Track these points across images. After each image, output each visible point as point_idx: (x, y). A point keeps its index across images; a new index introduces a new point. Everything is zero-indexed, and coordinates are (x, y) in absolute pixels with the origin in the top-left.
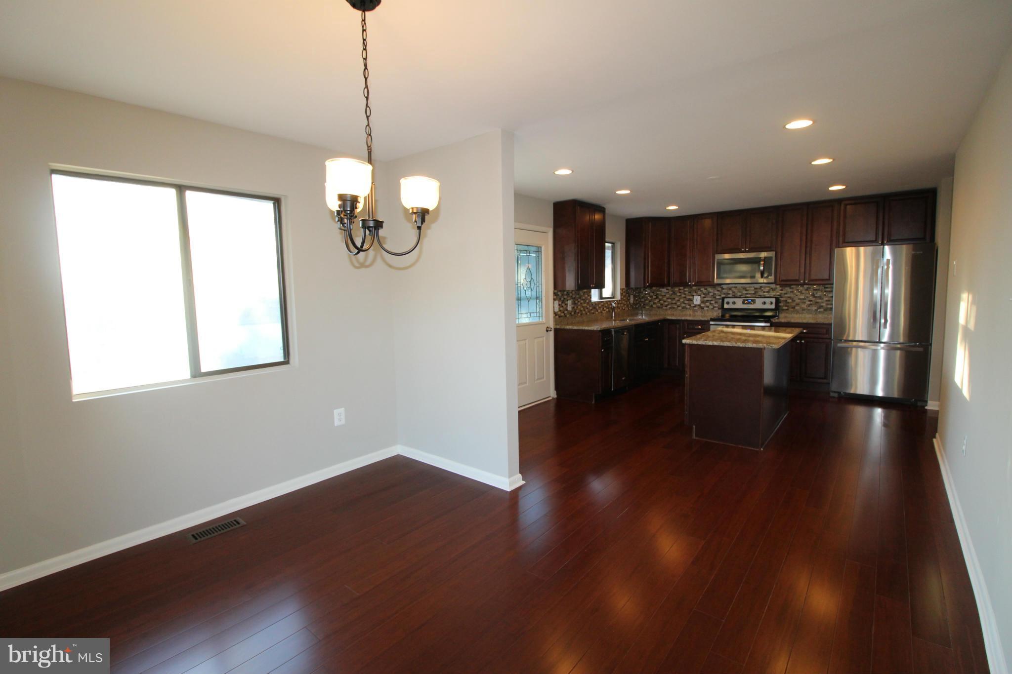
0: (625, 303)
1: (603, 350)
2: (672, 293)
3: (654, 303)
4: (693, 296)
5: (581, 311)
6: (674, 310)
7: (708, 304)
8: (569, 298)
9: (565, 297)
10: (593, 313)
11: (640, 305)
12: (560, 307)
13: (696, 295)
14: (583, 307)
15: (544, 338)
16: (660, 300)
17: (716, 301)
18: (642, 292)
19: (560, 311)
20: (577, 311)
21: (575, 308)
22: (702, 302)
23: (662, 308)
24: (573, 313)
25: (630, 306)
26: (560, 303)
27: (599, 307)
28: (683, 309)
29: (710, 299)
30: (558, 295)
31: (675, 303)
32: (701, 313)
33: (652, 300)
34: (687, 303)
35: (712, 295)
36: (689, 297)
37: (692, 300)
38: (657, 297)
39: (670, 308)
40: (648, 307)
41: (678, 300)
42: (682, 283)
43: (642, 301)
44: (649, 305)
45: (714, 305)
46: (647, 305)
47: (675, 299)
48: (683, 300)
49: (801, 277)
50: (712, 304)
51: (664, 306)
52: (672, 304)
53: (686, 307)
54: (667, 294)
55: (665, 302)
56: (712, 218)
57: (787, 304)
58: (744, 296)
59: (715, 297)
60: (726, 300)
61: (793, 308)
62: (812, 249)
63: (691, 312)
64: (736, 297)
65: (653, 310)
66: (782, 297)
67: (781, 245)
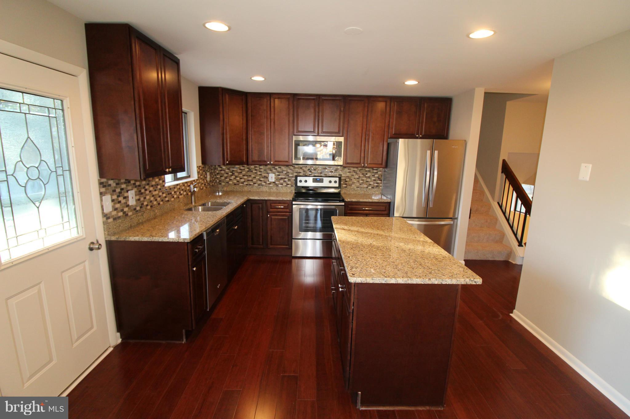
0: (203, 182)
1: (195, 269)
2: (248, 170)
3: (230, 180)
4: (268, 173)
5: (151, 201)
6: (251, 186)
7: (282, 181)
8: (130, 188)
9: (124, 186)
10: (168, 201)
11: (216, 181)
12: (115, 204)
13: (271, 173)
14: (153, 196)
15: (87, 263)
16: (236, 177)
17: (290, 178)
18: (217, 169)
19: (116, 209)
20: (145, 203)
21: (142, 199)
22: (276, 180)
23: (238, 184)
24: (138, 208)
25: (207, 184)
26: (115, 197)
27: (175, 192)
28: (259, 186)
29: (284, 177)
30: (110, 185)
31: (251, 180)
32: (276, 190)
33: (227, 176)
34: (263, 181)
35: (285, 174)
36: (264, 175)
37: (267, 178)
38: (232, 174)
39: (246, 185)
40: (224, 184)
41: (254, 177)
42: (260, 161)
43: (218, 178)
44: (225, 181)
45: (287, 183)
46: (222, 181)
47: (251, 176)
48: (258, 178)
49: (362, 161)
50: (285, 181)
51: (240, 183)
52: (249, 181)
53: (262, 184)
54: (243, 171)
55: (241, 179)
56: (289, 99)
57: (346, 183)
58: (312, 175)
59: (288, 175)
60: (299, 178)
61: (350, 186)
62: (370, 137)
63: (267, 189)
64: (307, 175)
65: (230, 187)
66: (342, 177)
67: (347, 132)
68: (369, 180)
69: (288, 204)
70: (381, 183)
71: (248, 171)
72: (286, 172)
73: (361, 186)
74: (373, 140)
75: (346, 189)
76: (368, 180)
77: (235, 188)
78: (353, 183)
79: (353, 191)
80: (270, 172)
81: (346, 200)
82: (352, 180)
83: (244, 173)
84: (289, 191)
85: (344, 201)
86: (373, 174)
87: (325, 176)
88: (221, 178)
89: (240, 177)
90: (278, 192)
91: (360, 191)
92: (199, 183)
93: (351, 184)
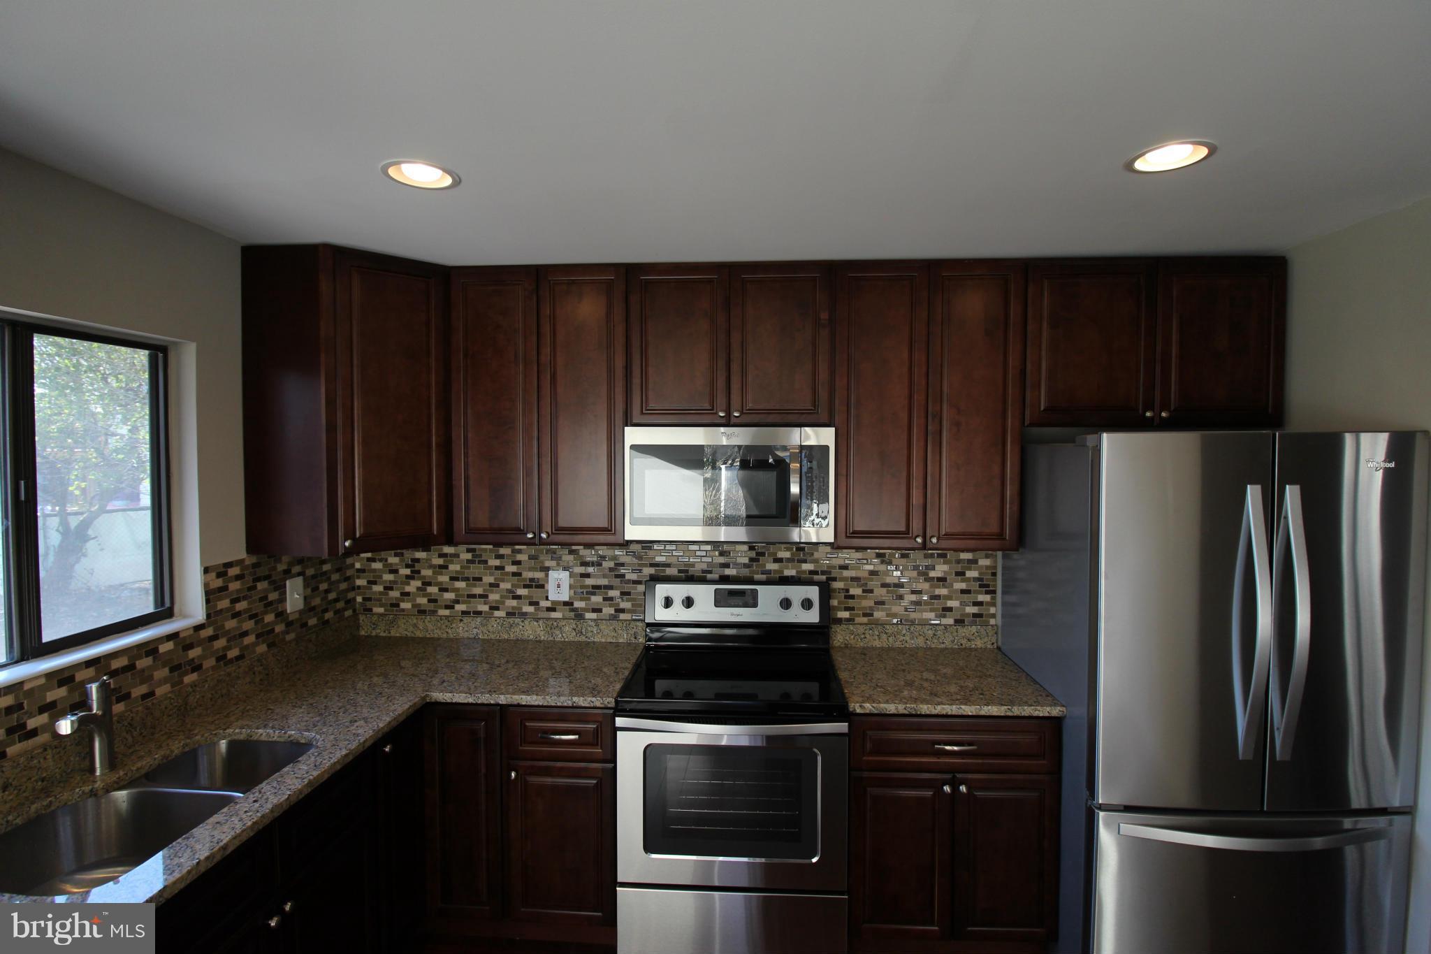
2: (469, 556)
3: (405, 594)
4: (546, 569)
6: (479, 619)
7: (596, 599)
13: (556, 569)
16: (427, 584)
17: (627, 588)
22: (577, 593)
23: (433, 613)
28: (511, 620)
29: (604, 582)
31: (481, 596)
32: (573, 634)
33: (395, 582)
34: (526, 597)
35: (611, 569)
36: (530, 575)
37: (542, 586)
38: (412, 572)
39: (464, 613)
40: (381, 610)
41: (491, 585)
42: (501, 531)
43: (359, 587)
44: (383, 601)
45: (618, 604)
46: (376, 600)
47: (479, 579)
48: (508, 586)
49: (916, 525)
50: (611, 599)
51: (441, 607)
52: (472, 600)
53: (520, 608)
54: (452, 562)
55: (446, 590)
56: (608, 285)
57: (851, 603)
58: (715, 576)
59: (623, 576)
60: (662, 590)
61: (865, 615)
62: (945, 423)
63: (538, 630)
64: (693, 576)
65: (401, 622)
66: (835, 579)
67: (848, 405)
68: (943, 591)
69: (601, 723)
70: (994, 605)
71: (469, 561)
72: (612, 564)
74: (956, 435)
75: (851, 627)
76: (938, 592)
77: (421, 625)
78: (876, 603)
79: (879, 636)
80: (553, 563)
81: (856, 707)
82: (871, 591)
83: (454, 567)
84: (624, 638)
85: (841, 713)
86: (959, 568)
87: (763, 577)
88: (371, 589)
89: (441, 583)
90: (580, 643)
91: (907, 638)
92: (214, 638)
93: (871, 608)
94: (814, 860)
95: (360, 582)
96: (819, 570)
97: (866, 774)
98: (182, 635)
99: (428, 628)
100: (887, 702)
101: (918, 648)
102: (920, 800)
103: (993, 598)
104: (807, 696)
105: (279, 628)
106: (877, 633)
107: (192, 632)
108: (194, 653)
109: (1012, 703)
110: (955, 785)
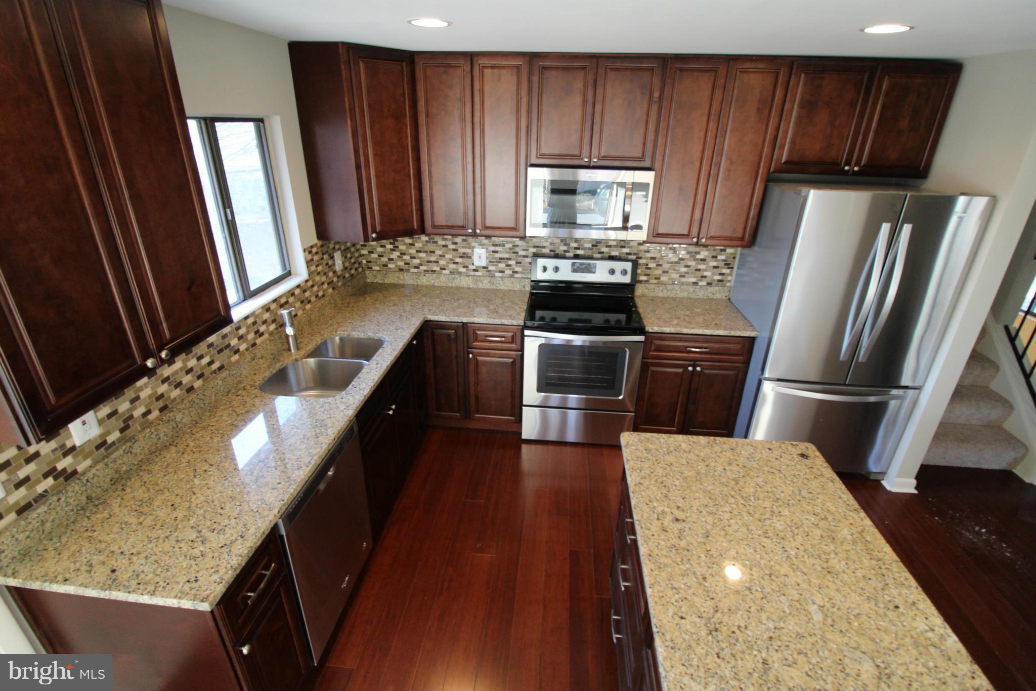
0: (323, 279)
3: (391, 259)
4: (472, 248)
6: (433, 275)
7: (502, 266)
10: (220, 369)
11: (360, 263)
13: (478, 247)
16: (403, 254)
17: (520, 259)
22: (490, 262)
23: (408, 270)
28: (453, 276)
29: (506, 256)
31: (435, 262)
32: (489, 284)
33: (384, 253)
34: (461, 263)
35: (510, 249)
36: (463, 251)
37: (470, 257)
38: (394, 247)
39: (425, 271)
40: (377, 268)
41: (441, 256)
42: (452, 227)
43: (363, 255)
44: (378, 263)
45: (514, 269)
46: (374, 262)
47: (434, 252)
48: (450, 256)
49: (694, 231)
50: (510, 266)
51: (411, 268)
52: (430, 264)
53: (458, 269)
54: (417, 242)
55: (414, 258)
56: (518, 68)
57: (648, 272)
58: (570, 254)
59: (517, 253)
60: (541, 262)
61: (656, 278)
62: (721, 169)
63: (469, 282)
64: (558, 254)
65: (390, 275)
66: (640, 258)
67: (664, 156)
68: (702, 267)
69: (516, 333)
70: (730, 275)
71: (427, 242)
72: (511, 246)
73: (683, 279)
74: (727, 178)
75: (647, 285)
76: (700, 267)
77: (402, 277)
78: (663, 272)
79: (662, 290)
80: (476, 245)
81: (649, 329)
82: (661, 265)
83: (418, 245)
84: (517, 287)
85: (641, 331)
86: (714, 254)
87: (599, 256)
88: (370, 256)
89: (411, 254)
90: (493, 290)
91: (678, 292)
92: (312, 286)
93: (660, 275)
94: (621, 398)
95: (364, 252)
96: (632, 252)
97: (650, 361)
98: (301, 285)
99: (407, 279)
100: (666, 327)
101: (683, 298)
102: (676, 374)
103: (731, 272)
104: (618, 321)
105: (335, 279)
106: (661, 289)
107: (304, 283)
108: (307, 294)
109: (731, 329)
110: (694, 366)
